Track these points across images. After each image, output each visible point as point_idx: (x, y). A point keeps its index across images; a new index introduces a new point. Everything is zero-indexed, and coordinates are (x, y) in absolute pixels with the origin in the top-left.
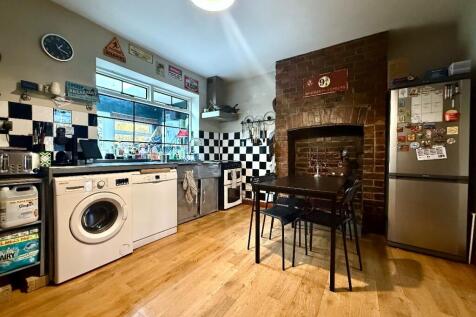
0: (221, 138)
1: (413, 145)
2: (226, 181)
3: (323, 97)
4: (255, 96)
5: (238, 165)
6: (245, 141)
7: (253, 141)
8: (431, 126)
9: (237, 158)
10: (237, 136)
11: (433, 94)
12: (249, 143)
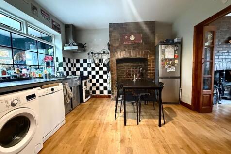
0: (75, 62)
1: (166, 66)
2: (84, 87)
3: (132, 45)
4: (95, 40)
5: (87, 77)
6: (90, 64)
7: (95, 64)
8: (171, 60)
9: (86, 73)
10: (85, 61)
11: (171, 48)
12: (93, 65)
